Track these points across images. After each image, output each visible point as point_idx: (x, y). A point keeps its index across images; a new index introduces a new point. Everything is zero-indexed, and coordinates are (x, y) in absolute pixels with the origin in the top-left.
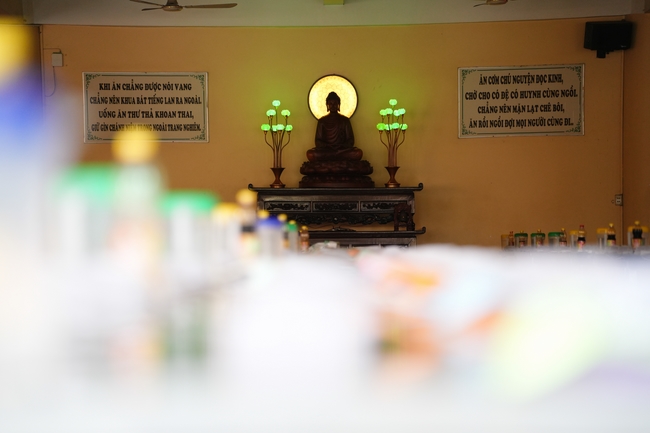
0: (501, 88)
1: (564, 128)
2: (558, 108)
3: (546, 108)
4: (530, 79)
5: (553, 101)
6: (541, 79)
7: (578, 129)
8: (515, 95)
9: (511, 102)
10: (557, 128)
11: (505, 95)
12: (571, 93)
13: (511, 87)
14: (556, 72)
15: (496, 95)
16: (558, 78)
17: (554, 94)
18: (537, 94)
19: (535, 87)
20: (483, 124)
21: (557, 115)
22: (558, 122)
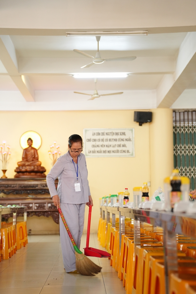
0: (101, 137)
1: (126, 154)
2: (124, 146)
3: (119, 146)
4: (113, 134)
5: (122, 143)
6: (117, 134)
7: (132, 155)
8: (107, 140)
9: (105, 143)
10: (124, 154)
11: (103, 140)
12: (129, 140)
13: (105, 137)
14: (123, 131)
15: (99, 140)
16: (124, 134)
17: (122, 140)
18: (116, 140)
19: (115, 137)
20: (94, 152)
21: (124, 149)
22: (124, 151)
